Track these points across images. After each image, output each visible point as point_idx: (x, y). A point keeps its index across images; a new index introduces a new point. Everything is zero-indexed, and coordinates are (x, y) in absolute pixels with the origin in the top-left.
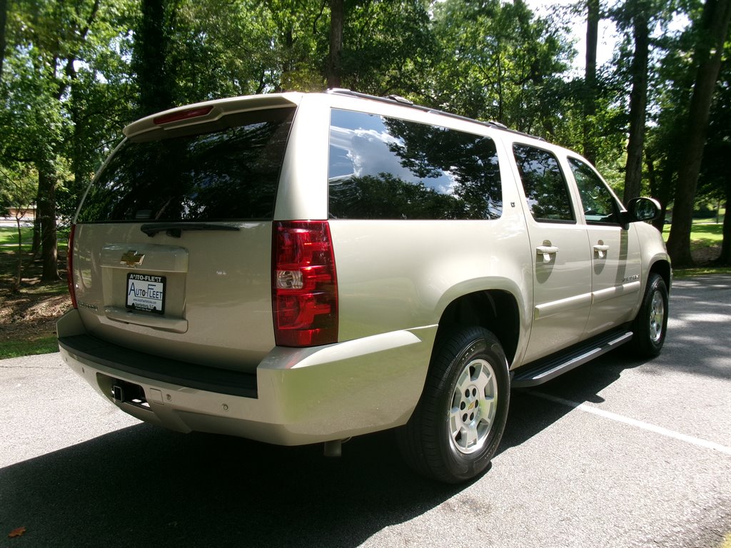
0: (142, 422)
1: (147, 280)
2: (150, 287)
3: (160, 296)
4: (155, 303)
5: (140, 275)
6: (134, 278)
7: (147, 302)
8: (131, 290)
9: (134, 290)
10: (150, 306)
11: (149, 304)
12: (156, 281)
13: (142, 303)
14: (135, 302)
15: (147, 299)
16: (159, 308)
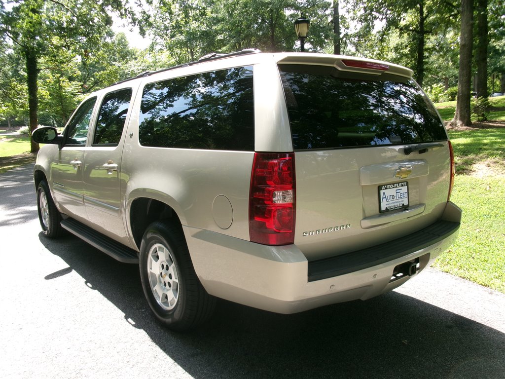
0: (393, 290)
1: (396, 187)
2: (397, 191)
3: (406, 195)
4: (403, 201)
5: (390, 184)
6: (386, 188)
7: (396, 202)
8: (383, 198)
9: (385, 198)
10: (399, 204)
11: (398, 204)
12: (402, 186)
13: (393, 205)
14: (387, 206)
15: (396, 201)
16: (406, 203)
